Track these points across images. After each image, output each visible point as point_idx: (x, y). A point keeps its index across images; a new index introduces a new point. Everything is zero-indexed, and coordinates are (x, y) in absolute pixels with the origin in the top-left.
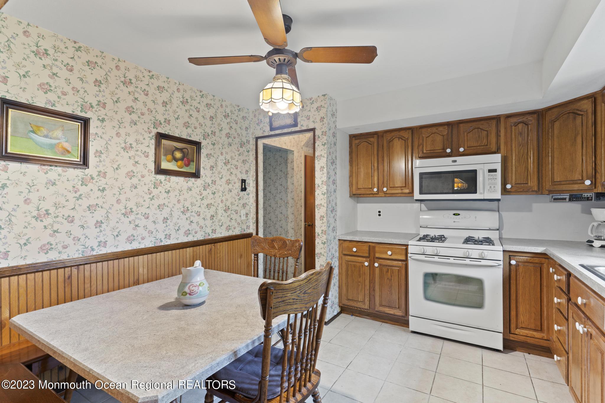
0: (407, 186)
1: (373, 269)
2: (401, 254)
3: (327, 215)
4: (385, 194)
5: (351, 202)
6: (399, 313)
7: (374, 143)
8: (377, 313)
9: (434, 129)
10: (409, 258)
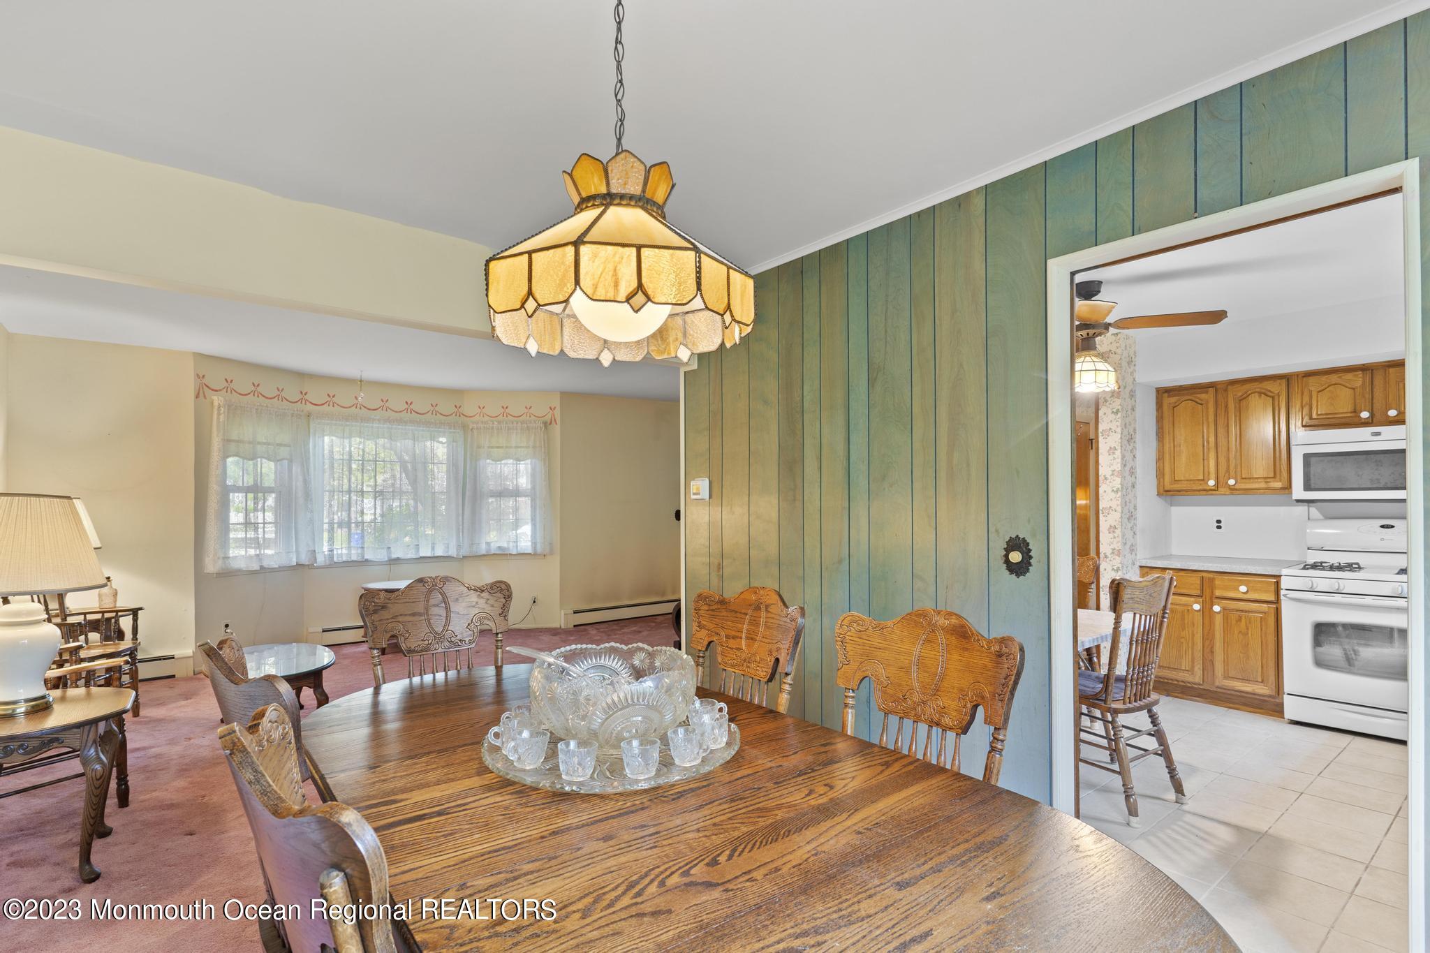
0: (1278, 475)
1: (1210, 617)
2: (1266, 591)
3: (1122, 525)
4: (1231, 489)
5: (1159, 503)
6: (1263, 690)
7: (1207, 402)
8: (1219, 690)
9: (1334, 378)
10: (1282, 597)
